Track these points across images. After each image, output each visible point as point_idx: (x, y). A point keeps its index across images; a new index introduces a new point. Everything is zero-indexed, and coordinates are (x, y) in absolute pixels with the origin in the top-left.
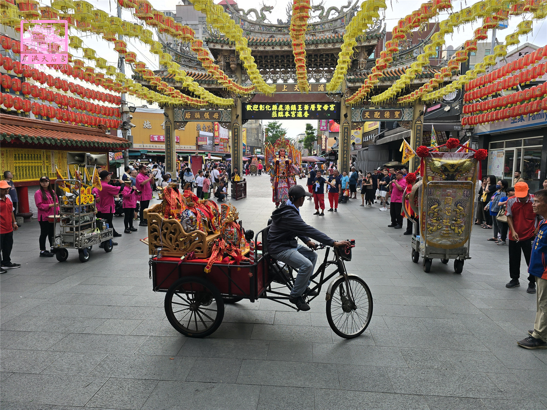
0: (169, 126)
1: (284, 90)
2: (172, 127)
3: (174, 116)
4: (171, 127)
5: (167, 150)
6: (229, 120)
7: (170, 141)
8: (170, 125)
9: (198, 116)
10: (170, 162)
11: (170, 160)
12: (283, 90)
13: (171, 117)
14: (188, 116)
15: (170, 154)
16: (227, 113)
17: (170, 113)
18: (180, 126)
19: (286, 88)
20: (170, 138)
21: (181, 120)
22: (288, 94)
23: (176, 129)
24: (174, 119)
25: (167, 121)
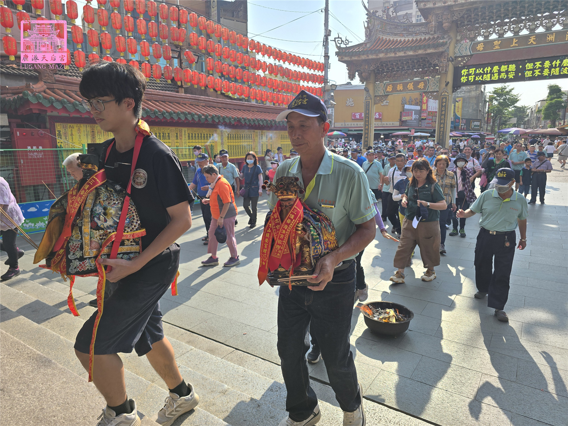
1: (514, 45)
2: (372, 102)
3: (374, 90)
4: (370, 102)
5: (365, 127)
9: (400, 87)
11: (367, 137)
12: (511, 46)
13: (371, 92)
14: (390, 89)
15: (368, 131)
16: (435, 82)
18: (380, 100)
19: (516, 43)
20: (368, 114)
21: (382, 94)
22: (519, 49)
23: (376, 104)
24: (374, 93)
25: (367, 97)
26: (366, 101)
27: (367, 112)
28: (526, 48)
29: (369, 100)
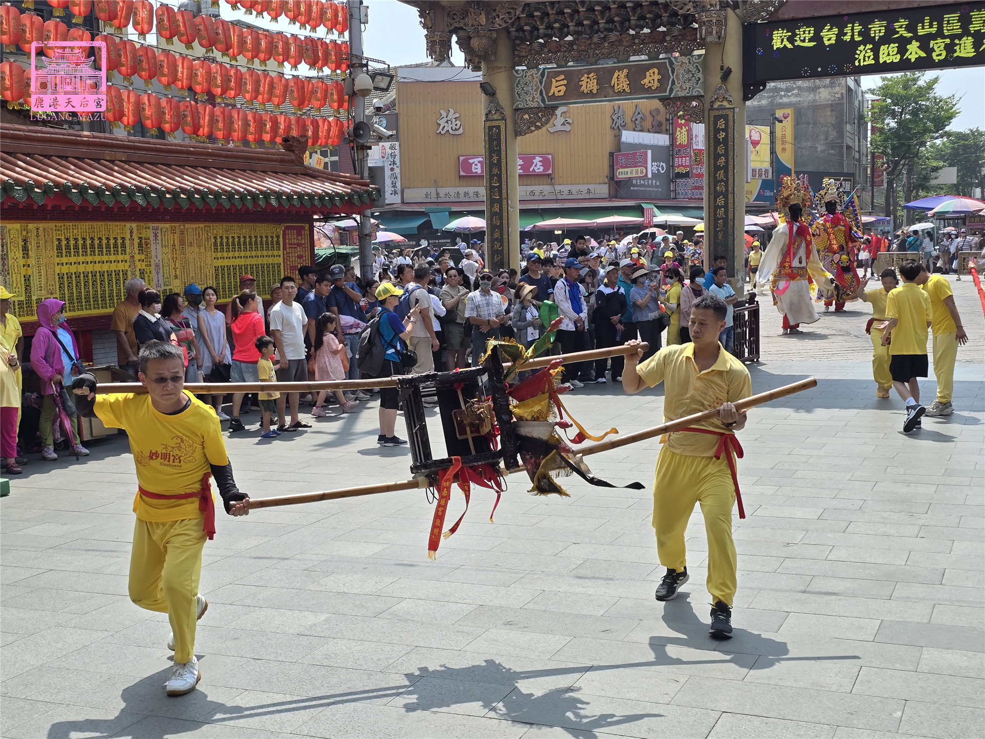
5: (492, 205)
6: (698, 90)
7: (500, 177)
8: (502, 124)
9: (589, 84)
10: (502, 245)
14: (558, 87)
15: (501, 219)
16: (692, 68)
17: (501, 84)
18: (533, 124)
20: (499, 164)
21: (535, 105)
23: (521, 135)
24: (513, 101)
25: (490, 111)
26: (489, 124)
27: (495, 158)
29: (497, 123)
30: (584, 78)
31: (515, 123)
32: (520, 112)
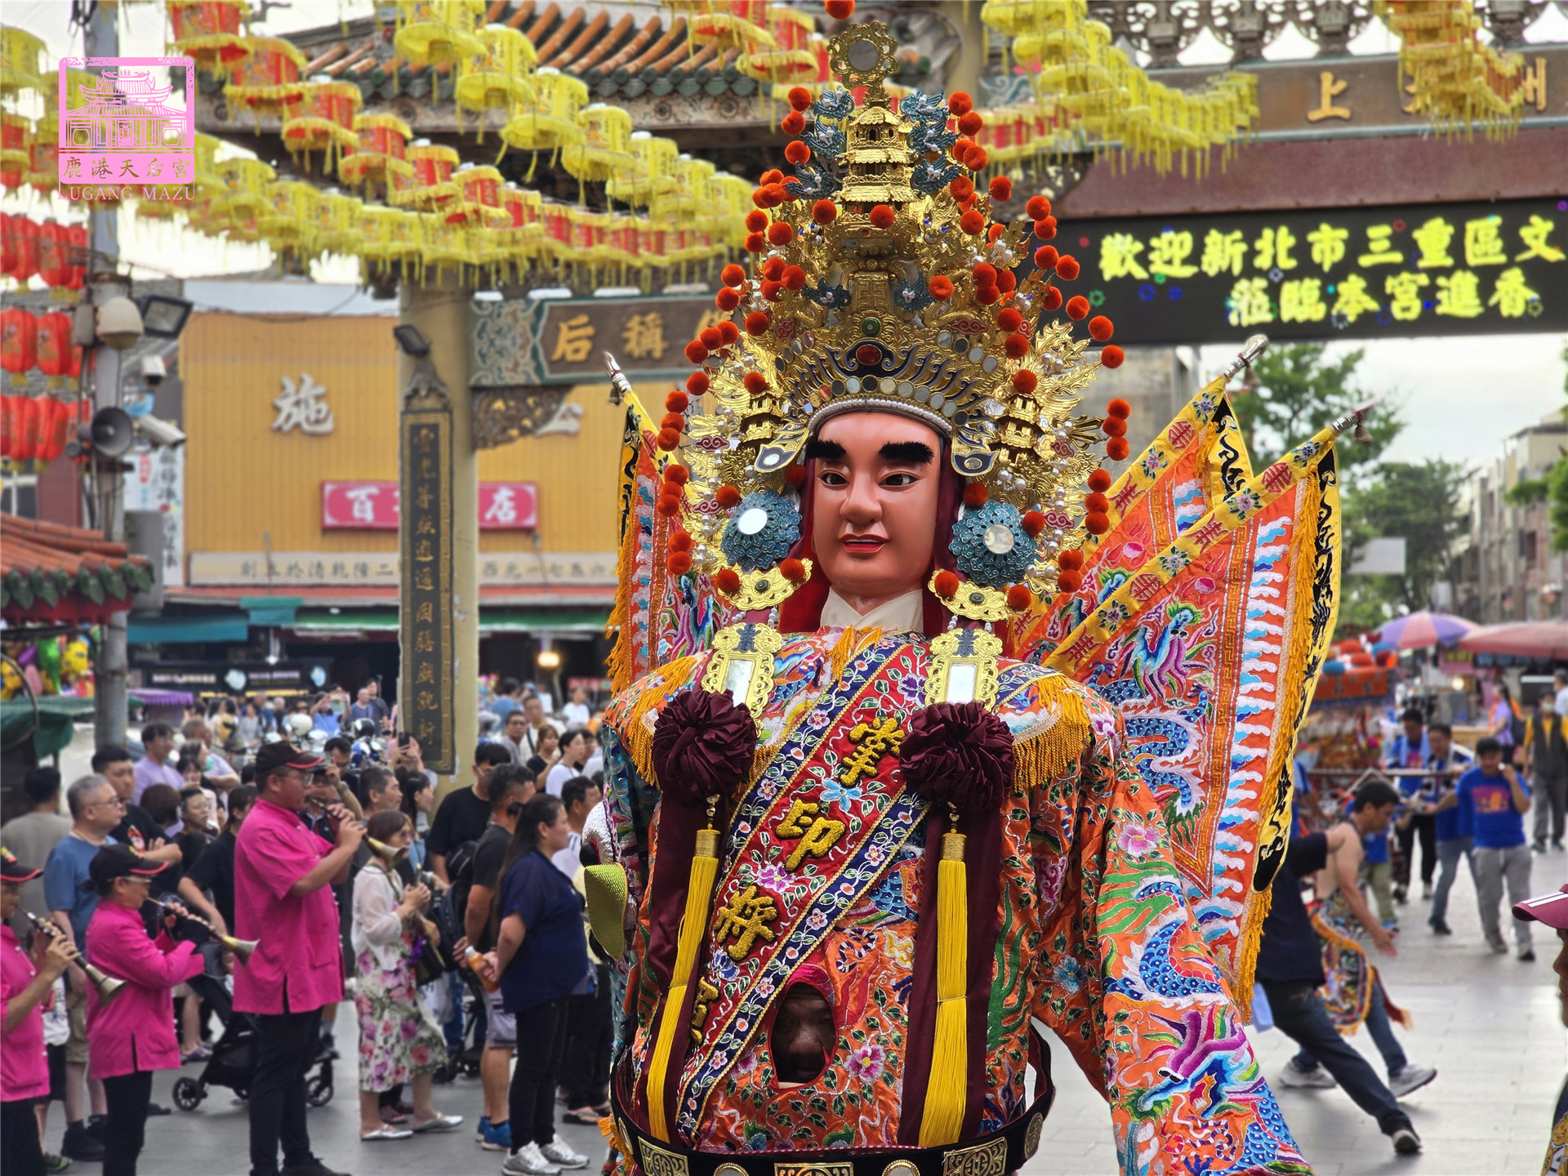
0: (434, 428)
1: (1326, 109)
2: (452, 429)
3: (466, 346)
4: (444, 431)
5: (414, 606)
7: (435, 540)
8: (441, 419)
9: (645, 337)
10: (437, 699)
11: (435, 688)
12: (1314, 115)
13: (444, 358)
14: (572, 342)
15: (437, 637)
17: (441, 331)
18: (512, 420)
19: (1336, 99)
20: (434, 513)
21: (519, 379)
22: (1359, 137)
23: (485, 446)
24: (468, 368)
25: (416, 392)
26: (411, 419)
27: (425, 499)
28: (1397, 136)
29: (430, 419)
30: (634, 322)
31: (472, 418)
32: (482, 395)
